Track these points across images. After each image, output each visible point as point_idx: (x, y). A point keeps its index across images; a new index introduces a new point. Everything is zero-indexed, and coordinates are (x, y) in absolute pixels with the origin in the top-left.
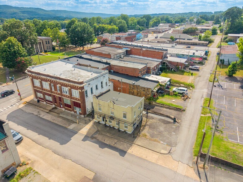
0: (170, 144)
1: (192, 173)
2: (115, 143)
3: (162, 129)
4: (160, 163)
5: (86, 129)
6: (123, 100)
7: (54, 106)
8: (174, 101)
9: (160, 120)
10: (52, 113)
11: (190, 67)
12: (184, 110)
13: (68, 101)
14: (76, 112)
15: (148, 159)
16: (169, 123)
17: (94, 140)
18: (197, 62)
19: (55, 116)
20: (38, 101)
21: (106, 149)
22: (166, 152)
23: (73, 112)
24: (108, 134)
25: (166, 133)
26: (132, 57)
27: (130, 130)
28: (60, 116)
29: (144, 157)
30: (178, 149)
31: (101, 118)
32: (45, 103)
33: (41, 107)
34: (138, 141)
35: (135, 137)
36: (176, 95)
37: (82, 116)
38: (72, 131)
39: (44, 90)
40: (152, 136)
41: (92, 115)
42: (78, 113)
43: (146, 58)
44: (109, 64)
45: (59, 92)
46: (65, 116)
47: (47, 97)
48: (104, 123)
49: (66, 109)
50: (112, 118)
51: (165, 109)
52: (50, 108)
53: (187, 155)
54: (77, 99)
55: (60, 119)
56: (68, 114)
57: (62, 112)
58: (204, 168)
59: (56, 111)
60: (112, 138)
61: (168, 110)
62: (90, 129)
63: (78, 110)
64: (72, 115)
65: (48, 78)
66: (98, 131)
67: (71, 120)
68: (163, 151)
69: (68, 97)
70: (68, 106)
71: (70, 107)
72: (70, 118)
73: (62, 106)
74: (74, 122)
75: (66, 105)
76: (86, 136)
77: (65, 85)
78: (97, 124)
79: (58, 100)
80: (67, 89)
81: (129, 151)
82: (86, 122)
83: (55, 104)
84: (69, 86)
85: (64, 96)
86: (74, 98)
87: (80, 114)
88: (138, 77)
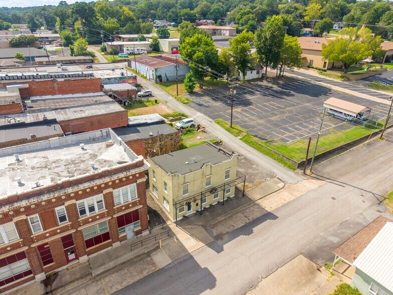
2: (246, 217)
5: (189, 241)
7: (41, 276)
8: (199, 137)
12: (221, 142)
14: (125, 238)
15: (288, 200)
17: (226, 238)
21: (255, 229)
22: (282, 184)
23: (117, 244)
24: (220, 219)
25: (250, 171)
27: (233, 192)
28: (98, 275)
30: (280, 175)
31: (186, 207)
34: (253, 196)
35: (245, 195)
36: (189, 131)
37: (146, 233)
38: (177, 261)
42: (130, 235)
43: (70, 95)
45: (64, 224)
46: (111, 264)
48: (192, 211)
49: (89, 254)
53: (291, 173)
54: (129, 204)
55: (114, 277)
57: (89, 265)
58: (313, 173)
60: (231, 216)
62: (192, 235)
64: (133, 246)
66: (204, 226)
67: (136, 257)
69: (102, 216)
70: (98, 239)
71: (106, 236)
72: (129, 255)
73: (72, 256)
74: (149, 254)
75: (89, 243)
76: (210, 245)
77: (93, 192)
78: (184, 222)
79: (57, 252)
80: (93, 200)
81: (269, 209)
82: (170, 234)
83: (46, 271)
84: (107, 186)
85: (86, 222)
86: (120, 209)
87: (137, 233)
88: (129, 126)
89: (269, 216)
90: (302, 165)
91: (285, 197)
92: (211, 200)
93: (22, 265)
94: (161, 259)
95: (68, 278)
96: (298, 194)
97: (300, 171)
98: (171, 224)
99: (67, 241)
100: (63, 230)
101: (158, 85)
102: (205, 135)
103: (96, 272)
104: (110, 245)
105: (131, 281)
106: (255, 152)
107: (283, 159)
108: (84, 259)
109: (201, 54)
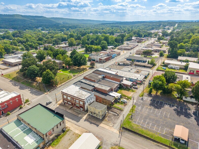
0: (114, 124)
1: (118, 132)
2: (95, 122)
3: (112, 118)
4: (109, 129)
5: (85, 117)
6: (99, 106)
7: (71, 106)
8: (120, 106)
9: (113, 114)
10: (71, 109)
11: (134, 87)
12: (123, 110)
13: (78, 105)
14: (81, 110)
15: (106, 128)
16: (116, 115)
17: (88, 121)
18: (139, 83)
19: (73, 111)
20: (65, 104)
21: (92, 124)
22: (112, 126)
23: (79, 110)
24: (93, 119)
25: (113, 120)
26: (106, 80)
27: (101, 118)
29: (104, 127)
31: (91, 113)
32: (67, 105)
33: (66, 107)
34: (103, 122)
35: (102, 121)
36: (122, 103)
37: (83, 111)
39: (68, 100)
40: (108, 120)
41: (87, 111)
42: (82, 110)
44: (94, 87)
45: (75, 102)
46: (76, 111)
47: (69, 103)
48: (91, 115)
49: (76, 108)
50: (95, 113)
51: (116, 109)
52: (70, 107)
54: (82, 105)
55: (75, 113)
56: (78, 110)
57: (75, 109)
58: (122, 131)
59: (73, 109)
61: (117, 110)
62: (86, 117)
63: (82, 109)
65: (71, 96)
66: (89, 118)
68: (111, 126)
69: (78, 104)
70: (78, 107)
71: (79, 107)
72: (78, 112)
74: (80, 114)
76: (85, 120)
78: (89, 115)
79: (74, 104)
80: (78, 101)
82: (85, 114)
88: (107, 94)
89: (98, 126)
93: (70, 103)
94: (80, 116)
98: (87, 114)
100: (74, 102)
102: (123, 106)
103: (75, 111)
105: (75, 114)
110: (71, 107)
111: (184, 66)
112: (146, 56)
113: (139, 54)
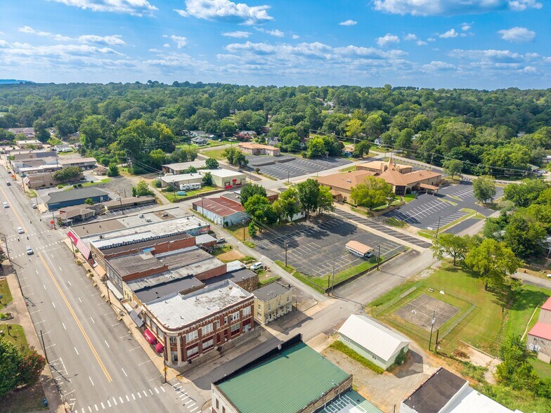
0: (311, 298)
1: (334, 300)
2: (298, 320)
5: (272, 332)
6: (273, 291)
7: (216, 348)
8: (266, 276)
10: (225, 353)
12: (281, 278)
15: (318, 310)
20: (190, 362)
21: (303, 325)
23: (242, 335)
24: (286, 321)
25: (299, 296)
28: (238, 347)
29: (316, 312)
30: (315, 297)
31: (269, 317)
32: (201, 355)
33: (205, 361)
34: (301, 310)
35: (297, 310)
36: (260, 271)
37: (253, 330)
38: (270, 339)
39: (204, 337)
42: (246, 331)
43: (177, 251)
44: (192, 276)
45: (226, 324)
46: (242, 343)
47: (205, 345)
48: (272, 319)
49: (232, 339)
50: (282, 308)
53: (322, 296)
54: (247, 316)
55: (245, 347)
56: (243, 338)
57: (233, 343)
58: (333, 295)
60: (291, 320)
62: (274, 329)
63: (247, 327)
64: (249, 335)
65: (215, 316)
66: (279, 325)
68: (315, 303)
69: (238, 321)
70: (236, 332)
71: (238, 331)
73: (226, 340)
74: (256, 338)
75: (233, 334)
76: (283, 332)
77: (235, 311)
78: (269, 324)
79: (222, 337)
80: (236, 314)
81: (309, 315)
82: (264, 330)
83: (217, 345)
84: (241, 307)
85: (233, 323)
86: (244, 318)
87: (249, 330)
88: (227, 273)
89: (310, 318)
90: (328, 291)
91: (318, 308)
92: (281, 313)
93: (211, 342)
94: (263, 339)
95: (226, 348)
96: (324, 307)
97: (326, 294)
98: (263, 325)
99: (226, 332)
100: (225, 327)
101: (225, 230)
102: (270, 273)
103: (238, 345)
104: (239, 335)
106: (302, 284)
107: (317, 288)
108: (230, 341)
109: (261, 212)
110: (219, 349)
111: (204, 179)
112: (80, 186)
113: (44, 186)
